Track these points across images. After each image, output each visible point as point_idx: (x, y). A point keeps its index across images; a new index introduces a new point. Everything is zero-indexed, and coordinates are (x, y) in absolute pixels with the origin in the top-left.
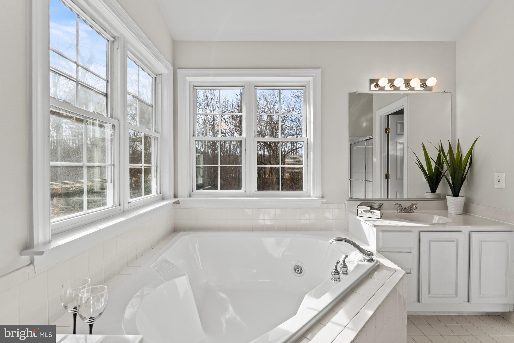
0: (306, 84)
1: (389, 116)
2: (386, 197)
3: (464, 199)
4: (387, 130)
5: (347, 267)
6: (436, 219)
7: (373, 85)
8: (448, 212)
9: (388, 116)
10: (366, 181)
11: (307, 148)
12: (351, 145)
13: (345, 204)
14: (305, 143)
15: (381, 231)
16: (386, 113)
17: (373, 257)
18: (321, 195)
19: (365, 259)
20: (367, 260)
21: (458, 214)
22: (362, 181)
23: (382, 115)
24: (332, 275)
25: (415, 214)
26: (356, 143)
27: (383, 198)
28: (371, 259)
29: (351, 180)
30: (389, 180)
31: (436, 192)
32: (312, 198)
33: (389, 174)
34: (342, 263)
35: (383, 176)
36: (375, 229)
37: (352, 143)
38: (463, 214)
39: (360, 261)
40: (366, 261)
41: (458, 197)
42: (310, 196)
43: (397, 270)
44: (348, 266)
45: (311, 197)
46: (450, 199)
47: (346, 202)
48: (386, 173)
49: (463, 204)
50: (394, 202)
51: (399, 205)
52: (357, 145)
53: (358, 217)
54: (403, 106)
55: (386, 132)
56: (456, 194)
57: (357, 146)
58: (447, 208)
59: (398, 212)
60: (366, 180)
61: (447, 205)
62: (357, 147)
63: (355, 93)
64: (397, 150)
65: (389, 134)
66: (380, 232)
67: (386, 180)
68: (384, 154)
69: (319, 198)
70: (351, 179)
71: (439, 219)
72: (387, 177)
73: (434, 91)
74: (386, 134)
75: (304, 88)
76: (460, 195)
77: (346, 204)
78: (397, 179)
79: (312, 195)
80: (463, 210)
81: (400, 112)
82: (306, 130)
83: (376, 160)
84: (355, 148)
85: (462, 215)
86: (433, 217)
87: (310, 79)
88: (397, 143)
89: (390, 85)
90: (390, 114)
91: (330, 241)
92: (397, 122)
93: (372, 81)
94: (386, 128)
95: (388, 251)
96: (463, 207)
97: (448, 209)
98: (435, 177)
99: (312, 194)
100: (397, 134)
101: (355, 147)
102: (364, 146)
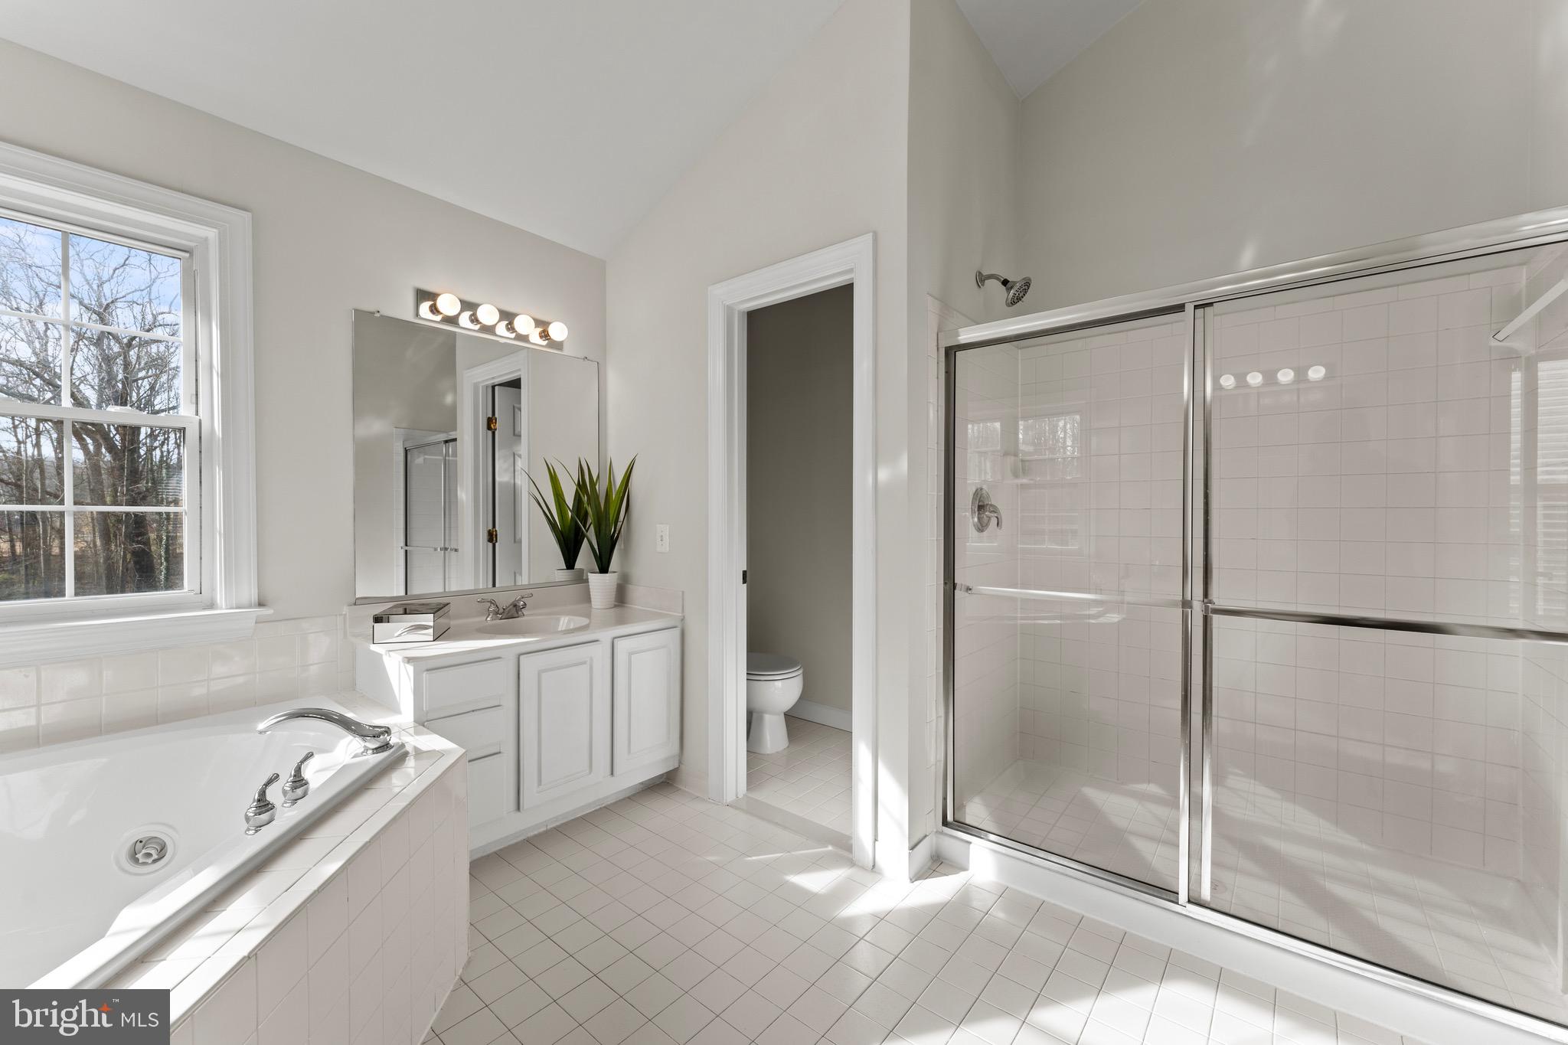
0: (196, 244)
1: (497, 388)
2: (490, 585)
3: (617, 577)
4: (490, 422)
5: (306, 783)
6: (564, 622)
7: (425, 307)
8: (591, 607)
9: (493, 387)
10: (446, 549)
11: (200, 452)
12: (406, 451)
13: (340, 615)
14: (192, 434)
15: (428, 670)
16: (487, 380)
17: (388, 738)
18: (254, 598)
19: (366, 749)
20: (373, 749)
21: (602, 607)
22: (436, 549)
23: (479, 382)
24: (247, 819)
25: (528, 617)
26: (422, 447)
27: (481, 587)
28: (383, 744)
29: (407, 548)
30: (497, 544)
31: (575, 567)
32: (221, 608)
33: (496, 531)
34: (291, 777)
35: (483, 536)
36: (410, 668)
37: (408, 445)
38: (615, 606)
39: (355, 756)
40: (370, 752)
41: (607, 573)
42: (212, 605)
43: (445, 751)
44: (309, 781)
45: (217, 609)
46: (596, 580)
47: (346, 610)
48: (490, 527)
49: (616, 586)
50: (479, 597)
51: (492, 602)
52: (426, 454)
53: (373, 647)
54: (519, 370)
55: (489, 428)
56: (604, 569)
57: (426, 457)
58: (590, 598)
59: (488, 619)
60: (447, 546)
61: (589, 592)
62: (425, 459)
63: (374, 313)
64: (516, 473)
65: (497, 433)
66: (425, 673)
67: (490, 545)
68: (485, 481)
69: (250, 606)
70: (406, 545)
71: (569, 621)
72: (492, 537)
73: (567, 351)
74: (490, 433)
75: (187, 255)
76: (611, 569)
77: (345, 615)
78: (515, 541)
79: (218, 601)
80: (616, 597)
81: (516, 384)
82: (197, 395)
83: (464, 495)
84: (418, 460)
85: (613, 610)
86: (558, 620)
87: (211, 234)
88: (516, 456)
89: (471, 316)
90: (499, 385)
91: (261, 726)
92: (514, 407)
93: (422, 295)
94: (489, 418)
95: (446, 715)
96: (615, 593)
97: (592, 600)
98: (572, 536)
99: (220, 598)
100: (514, 434)
101: (419, 457)
102: (442, 458)
